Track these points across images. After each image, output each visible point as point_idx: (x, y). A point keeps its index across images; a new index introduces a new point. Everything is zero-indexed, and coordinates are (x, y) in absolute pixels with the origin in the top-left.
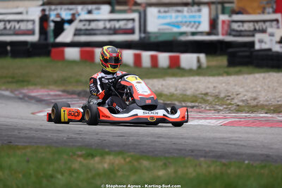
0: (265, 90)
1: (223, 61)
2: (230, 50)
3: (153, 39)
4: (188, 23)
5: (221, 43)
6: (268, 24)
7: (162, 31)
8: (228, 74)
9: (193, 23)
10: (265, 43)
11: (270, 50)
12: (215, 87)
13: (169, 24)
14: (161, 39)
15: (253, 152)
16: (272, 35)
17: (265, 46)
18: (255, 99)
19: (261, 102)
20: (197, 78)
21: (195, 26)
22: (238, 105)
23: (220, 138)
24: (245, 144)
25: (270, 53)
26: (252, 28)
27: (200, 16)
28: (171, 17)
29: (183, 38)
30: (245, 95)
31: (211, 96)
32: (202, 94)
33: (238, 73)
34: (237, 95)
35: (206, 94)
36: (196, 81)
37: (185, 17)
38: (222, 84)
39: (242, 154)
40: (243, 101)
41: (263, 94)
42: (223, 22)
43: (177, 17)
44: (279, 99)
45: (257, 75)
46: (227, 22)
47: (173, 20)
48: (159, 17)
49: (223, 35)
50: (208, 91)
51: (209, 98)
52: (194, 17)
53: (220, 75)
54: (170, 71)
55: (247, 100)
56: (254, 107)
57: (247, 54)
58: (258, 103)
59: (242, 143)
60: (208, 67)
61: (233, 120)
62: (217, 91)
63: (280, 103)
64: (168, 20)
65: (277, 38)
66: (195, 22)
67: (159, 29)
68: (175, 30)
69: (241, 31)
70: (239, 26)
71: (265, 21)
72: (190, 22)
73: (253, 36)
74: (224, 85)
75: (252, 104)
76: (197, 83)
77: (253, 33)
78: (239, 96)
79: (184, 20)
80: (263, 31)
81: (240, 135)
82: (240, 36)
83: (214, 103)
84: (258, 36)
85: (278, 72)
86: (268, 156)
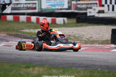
0: (95, 33)
1: (74, 20)
2: (78, 16)
3: (44, 12)
4: (59, 5)
5: (73, 13)
6: (92, 5)
7: (48, 8)
8: (77, 26)
9: (61, 5)
10: (92, 13)
11: (94, 16)
12: (73, 32)
13: (51, 5)
14: (47, 11)
15: (100, 64)
16: (94, 10)
17: (92, 14)
18: (91, 38)
19: (95, 39)
20: (64, 28)
21: (62, 6)
22: (85, 41)
23: (84, 57)
24: (96, 60)
25: (94, 17)
26: (86, 7)
27: (64, 2)
28: (52, 2)
29: (57, 11)
30: (87, 36)
31: (72, 36)
32: (68, 35)
33: (81, 26)
34: (83, 36)
35: (70, 35)
36: (64, 30)
37: (58, 2)
38: (75, 31)
39: (96, 65)
40: (87, 39)
41: (94, 35)
42: (74, 4)
43: (54, 2)
44: (102, 38)
45: (90, 27)
46: (75, 4)
47: (53, 3)
48: (47, 2)
49: (74, 10)
50: (70, 34)
51: (71, 37)
52: (61, 2)
53: (73, 27)
54: (52, 25)
55: (88, 38)
56: (92, 41)
57: (85, 18)
58: (94, 39)
59: (94, 60)
60: (68, 23)
61: (86, 48)
62: (74, 34)
63: (103, 40)
64: (50, 4)
65: (97, 11)
66: (62, 4)
67: (47, 8)
68: (53, 8)
69: (81, 8)
70: (80, 6)
71: (91, 4)
72: (60, 4)
73: (86, 10)
74: (76, 31)
75: (91, 40)
76: (65, 31)
77: (86, 9)
78: (84, 36)
79: (57, 3)
80: (91, 8)
81: (92, 56)
82: (81, 10)
83: (74, 39)
84: (89, 10)
85: (98, 25)
86: (108, 66)
